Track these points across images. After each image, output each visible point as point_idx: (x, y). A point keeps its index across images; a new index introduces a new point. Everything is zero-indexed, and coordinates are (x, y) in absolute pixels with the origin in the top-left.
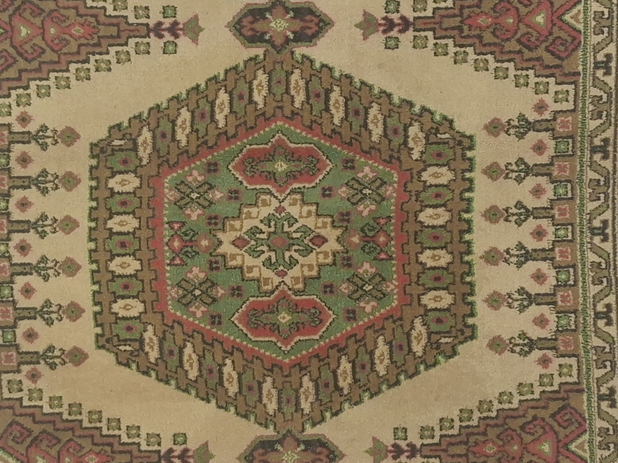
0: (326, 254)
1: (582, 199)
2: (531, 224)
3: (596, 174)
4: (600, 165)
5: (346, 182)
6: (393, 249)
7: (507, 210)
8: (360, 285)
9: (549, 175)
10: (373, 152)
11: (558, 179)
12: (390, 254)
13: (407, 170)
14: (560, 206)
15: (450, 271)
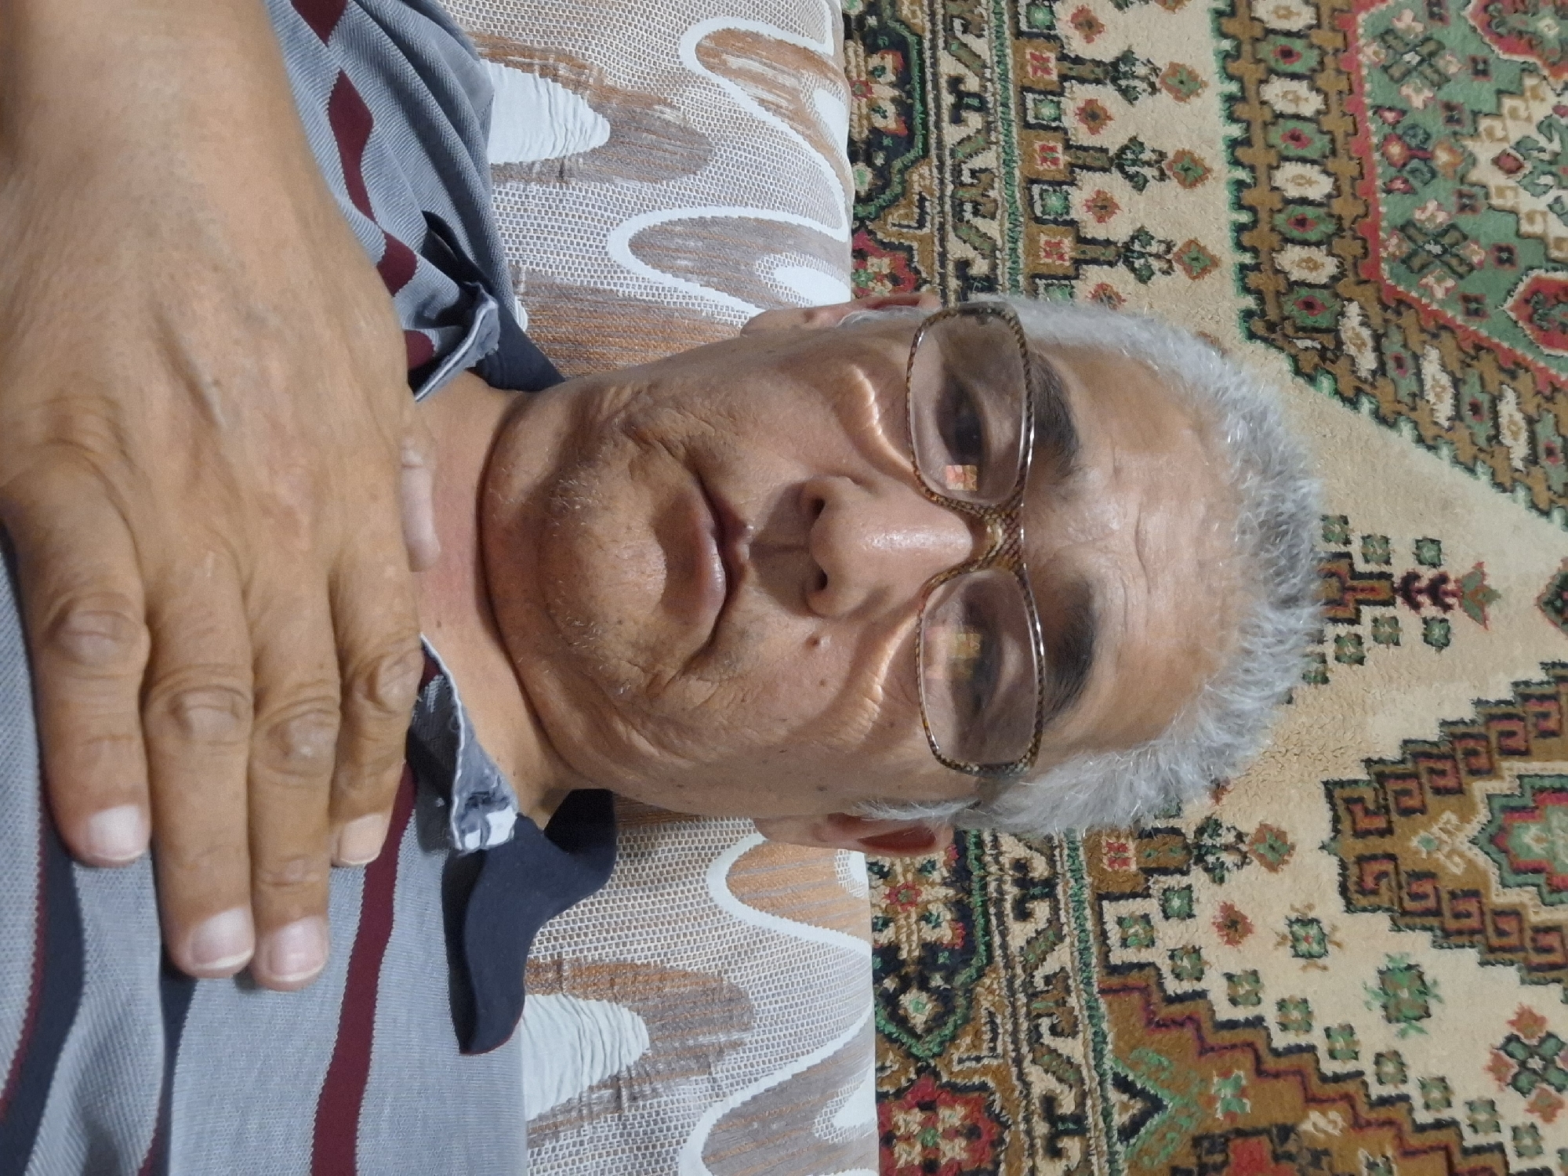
0: (1490, 133)
1: (1010, 174)
2: (1112, 138)
3: (983, 229)
4: (975, 249)
5: (1475, 272)
6: (1373, 127)
7: (1163, 177)
8: (1425, 65)
9: (1081, 240)
10: (1431, 326)
11: (1062, 228)
12: (1376, 117)
13: (1366, 282)
14: (1053, 167)
15: (1262, 65)
